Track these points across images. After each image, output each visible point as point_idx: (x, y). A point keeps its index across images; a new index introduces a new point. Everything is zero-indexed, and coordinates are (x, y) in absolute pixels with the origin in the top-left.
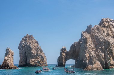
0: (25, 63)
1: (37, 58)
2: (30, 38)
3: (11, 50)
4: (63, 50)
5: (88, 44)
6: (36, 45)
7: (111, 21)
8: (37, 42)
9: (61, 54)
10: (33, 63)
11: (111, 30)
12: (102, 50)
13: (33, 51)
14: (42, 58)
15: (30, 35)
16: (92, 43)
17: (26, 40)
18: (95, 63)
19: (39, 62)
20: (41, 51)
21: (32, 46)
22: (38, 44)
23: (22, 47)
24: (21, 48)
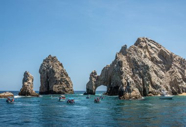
0: (46, 90)
1: (61, 84)
2: (53, 59)
3: (30, 74)
4: (93, 74)
5: (123, 68)
6: (60, 68)
7: (149, 41)
8: (61, 65)
9: (91, 78)
10: (57, 90)
11: (149, 52)
12: (140, 74)
13: (57, 75)
14: (67, 83)
15: (53, 56)
16: (128, 66)
17: (48, 62)
18: (133, 90)
19: (64, 89)
20: (67, 75)
21: (55, 70)
22: (62, 67)
23: (44, 70)
24: (42, 71)
